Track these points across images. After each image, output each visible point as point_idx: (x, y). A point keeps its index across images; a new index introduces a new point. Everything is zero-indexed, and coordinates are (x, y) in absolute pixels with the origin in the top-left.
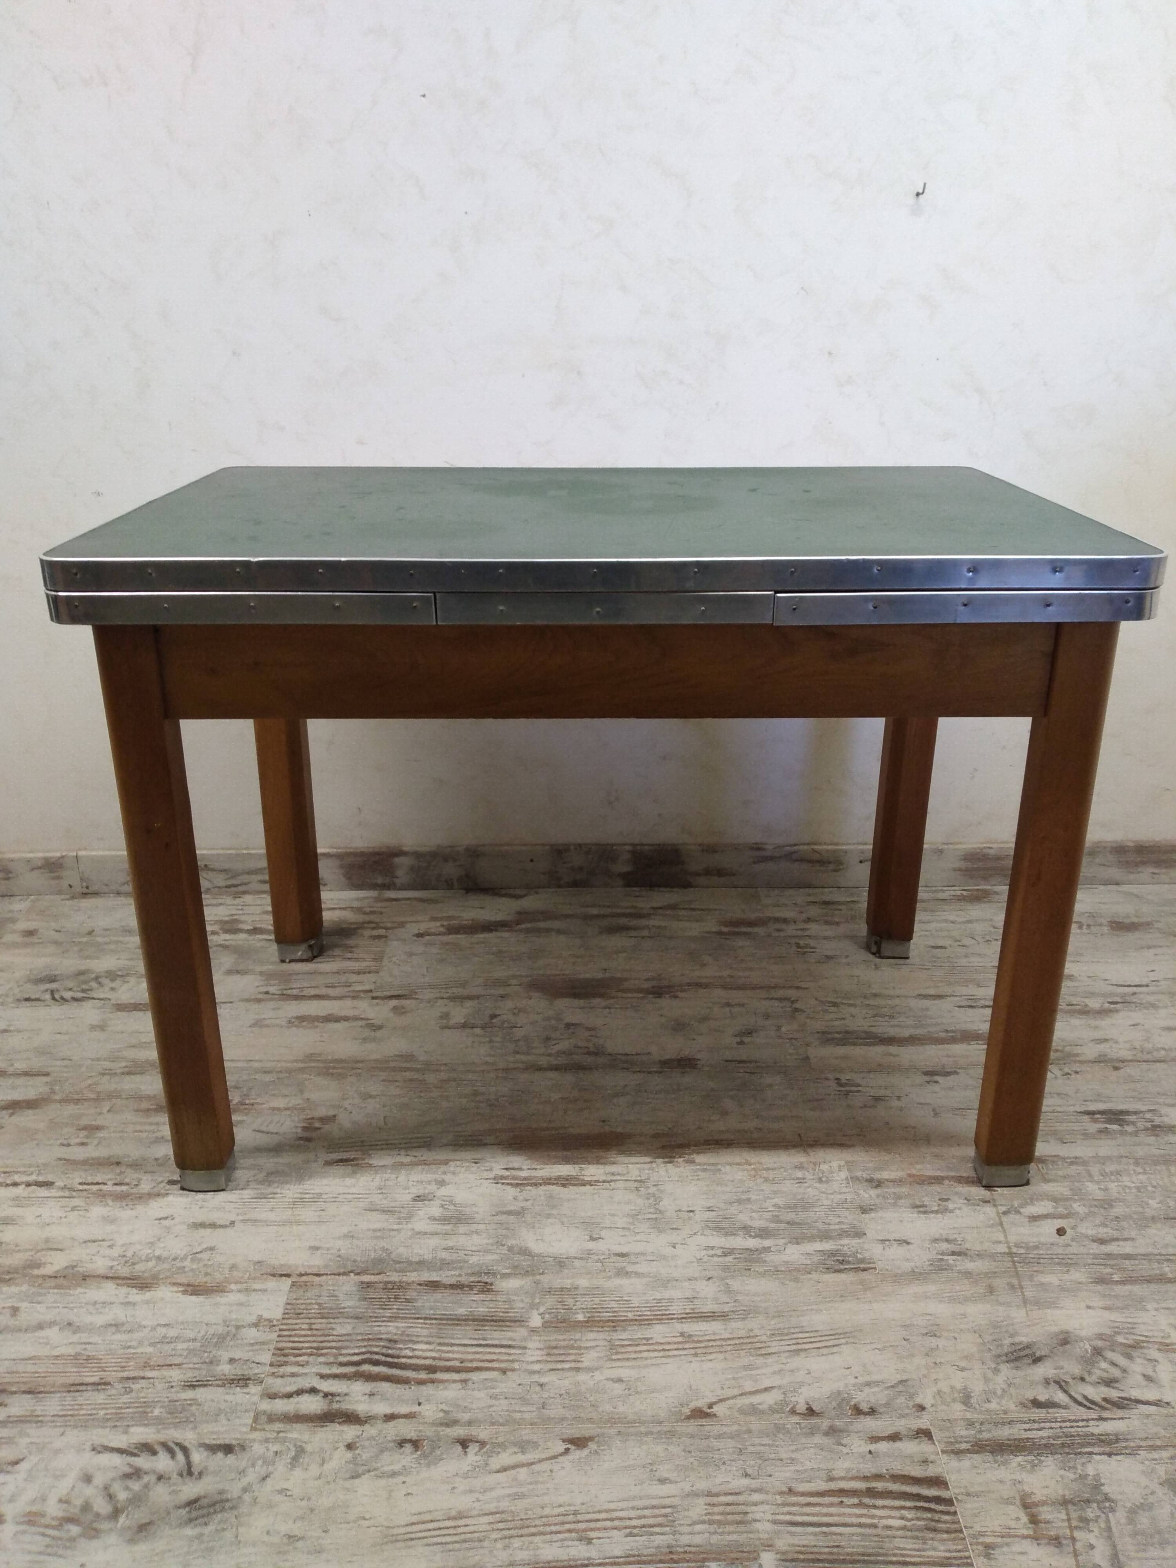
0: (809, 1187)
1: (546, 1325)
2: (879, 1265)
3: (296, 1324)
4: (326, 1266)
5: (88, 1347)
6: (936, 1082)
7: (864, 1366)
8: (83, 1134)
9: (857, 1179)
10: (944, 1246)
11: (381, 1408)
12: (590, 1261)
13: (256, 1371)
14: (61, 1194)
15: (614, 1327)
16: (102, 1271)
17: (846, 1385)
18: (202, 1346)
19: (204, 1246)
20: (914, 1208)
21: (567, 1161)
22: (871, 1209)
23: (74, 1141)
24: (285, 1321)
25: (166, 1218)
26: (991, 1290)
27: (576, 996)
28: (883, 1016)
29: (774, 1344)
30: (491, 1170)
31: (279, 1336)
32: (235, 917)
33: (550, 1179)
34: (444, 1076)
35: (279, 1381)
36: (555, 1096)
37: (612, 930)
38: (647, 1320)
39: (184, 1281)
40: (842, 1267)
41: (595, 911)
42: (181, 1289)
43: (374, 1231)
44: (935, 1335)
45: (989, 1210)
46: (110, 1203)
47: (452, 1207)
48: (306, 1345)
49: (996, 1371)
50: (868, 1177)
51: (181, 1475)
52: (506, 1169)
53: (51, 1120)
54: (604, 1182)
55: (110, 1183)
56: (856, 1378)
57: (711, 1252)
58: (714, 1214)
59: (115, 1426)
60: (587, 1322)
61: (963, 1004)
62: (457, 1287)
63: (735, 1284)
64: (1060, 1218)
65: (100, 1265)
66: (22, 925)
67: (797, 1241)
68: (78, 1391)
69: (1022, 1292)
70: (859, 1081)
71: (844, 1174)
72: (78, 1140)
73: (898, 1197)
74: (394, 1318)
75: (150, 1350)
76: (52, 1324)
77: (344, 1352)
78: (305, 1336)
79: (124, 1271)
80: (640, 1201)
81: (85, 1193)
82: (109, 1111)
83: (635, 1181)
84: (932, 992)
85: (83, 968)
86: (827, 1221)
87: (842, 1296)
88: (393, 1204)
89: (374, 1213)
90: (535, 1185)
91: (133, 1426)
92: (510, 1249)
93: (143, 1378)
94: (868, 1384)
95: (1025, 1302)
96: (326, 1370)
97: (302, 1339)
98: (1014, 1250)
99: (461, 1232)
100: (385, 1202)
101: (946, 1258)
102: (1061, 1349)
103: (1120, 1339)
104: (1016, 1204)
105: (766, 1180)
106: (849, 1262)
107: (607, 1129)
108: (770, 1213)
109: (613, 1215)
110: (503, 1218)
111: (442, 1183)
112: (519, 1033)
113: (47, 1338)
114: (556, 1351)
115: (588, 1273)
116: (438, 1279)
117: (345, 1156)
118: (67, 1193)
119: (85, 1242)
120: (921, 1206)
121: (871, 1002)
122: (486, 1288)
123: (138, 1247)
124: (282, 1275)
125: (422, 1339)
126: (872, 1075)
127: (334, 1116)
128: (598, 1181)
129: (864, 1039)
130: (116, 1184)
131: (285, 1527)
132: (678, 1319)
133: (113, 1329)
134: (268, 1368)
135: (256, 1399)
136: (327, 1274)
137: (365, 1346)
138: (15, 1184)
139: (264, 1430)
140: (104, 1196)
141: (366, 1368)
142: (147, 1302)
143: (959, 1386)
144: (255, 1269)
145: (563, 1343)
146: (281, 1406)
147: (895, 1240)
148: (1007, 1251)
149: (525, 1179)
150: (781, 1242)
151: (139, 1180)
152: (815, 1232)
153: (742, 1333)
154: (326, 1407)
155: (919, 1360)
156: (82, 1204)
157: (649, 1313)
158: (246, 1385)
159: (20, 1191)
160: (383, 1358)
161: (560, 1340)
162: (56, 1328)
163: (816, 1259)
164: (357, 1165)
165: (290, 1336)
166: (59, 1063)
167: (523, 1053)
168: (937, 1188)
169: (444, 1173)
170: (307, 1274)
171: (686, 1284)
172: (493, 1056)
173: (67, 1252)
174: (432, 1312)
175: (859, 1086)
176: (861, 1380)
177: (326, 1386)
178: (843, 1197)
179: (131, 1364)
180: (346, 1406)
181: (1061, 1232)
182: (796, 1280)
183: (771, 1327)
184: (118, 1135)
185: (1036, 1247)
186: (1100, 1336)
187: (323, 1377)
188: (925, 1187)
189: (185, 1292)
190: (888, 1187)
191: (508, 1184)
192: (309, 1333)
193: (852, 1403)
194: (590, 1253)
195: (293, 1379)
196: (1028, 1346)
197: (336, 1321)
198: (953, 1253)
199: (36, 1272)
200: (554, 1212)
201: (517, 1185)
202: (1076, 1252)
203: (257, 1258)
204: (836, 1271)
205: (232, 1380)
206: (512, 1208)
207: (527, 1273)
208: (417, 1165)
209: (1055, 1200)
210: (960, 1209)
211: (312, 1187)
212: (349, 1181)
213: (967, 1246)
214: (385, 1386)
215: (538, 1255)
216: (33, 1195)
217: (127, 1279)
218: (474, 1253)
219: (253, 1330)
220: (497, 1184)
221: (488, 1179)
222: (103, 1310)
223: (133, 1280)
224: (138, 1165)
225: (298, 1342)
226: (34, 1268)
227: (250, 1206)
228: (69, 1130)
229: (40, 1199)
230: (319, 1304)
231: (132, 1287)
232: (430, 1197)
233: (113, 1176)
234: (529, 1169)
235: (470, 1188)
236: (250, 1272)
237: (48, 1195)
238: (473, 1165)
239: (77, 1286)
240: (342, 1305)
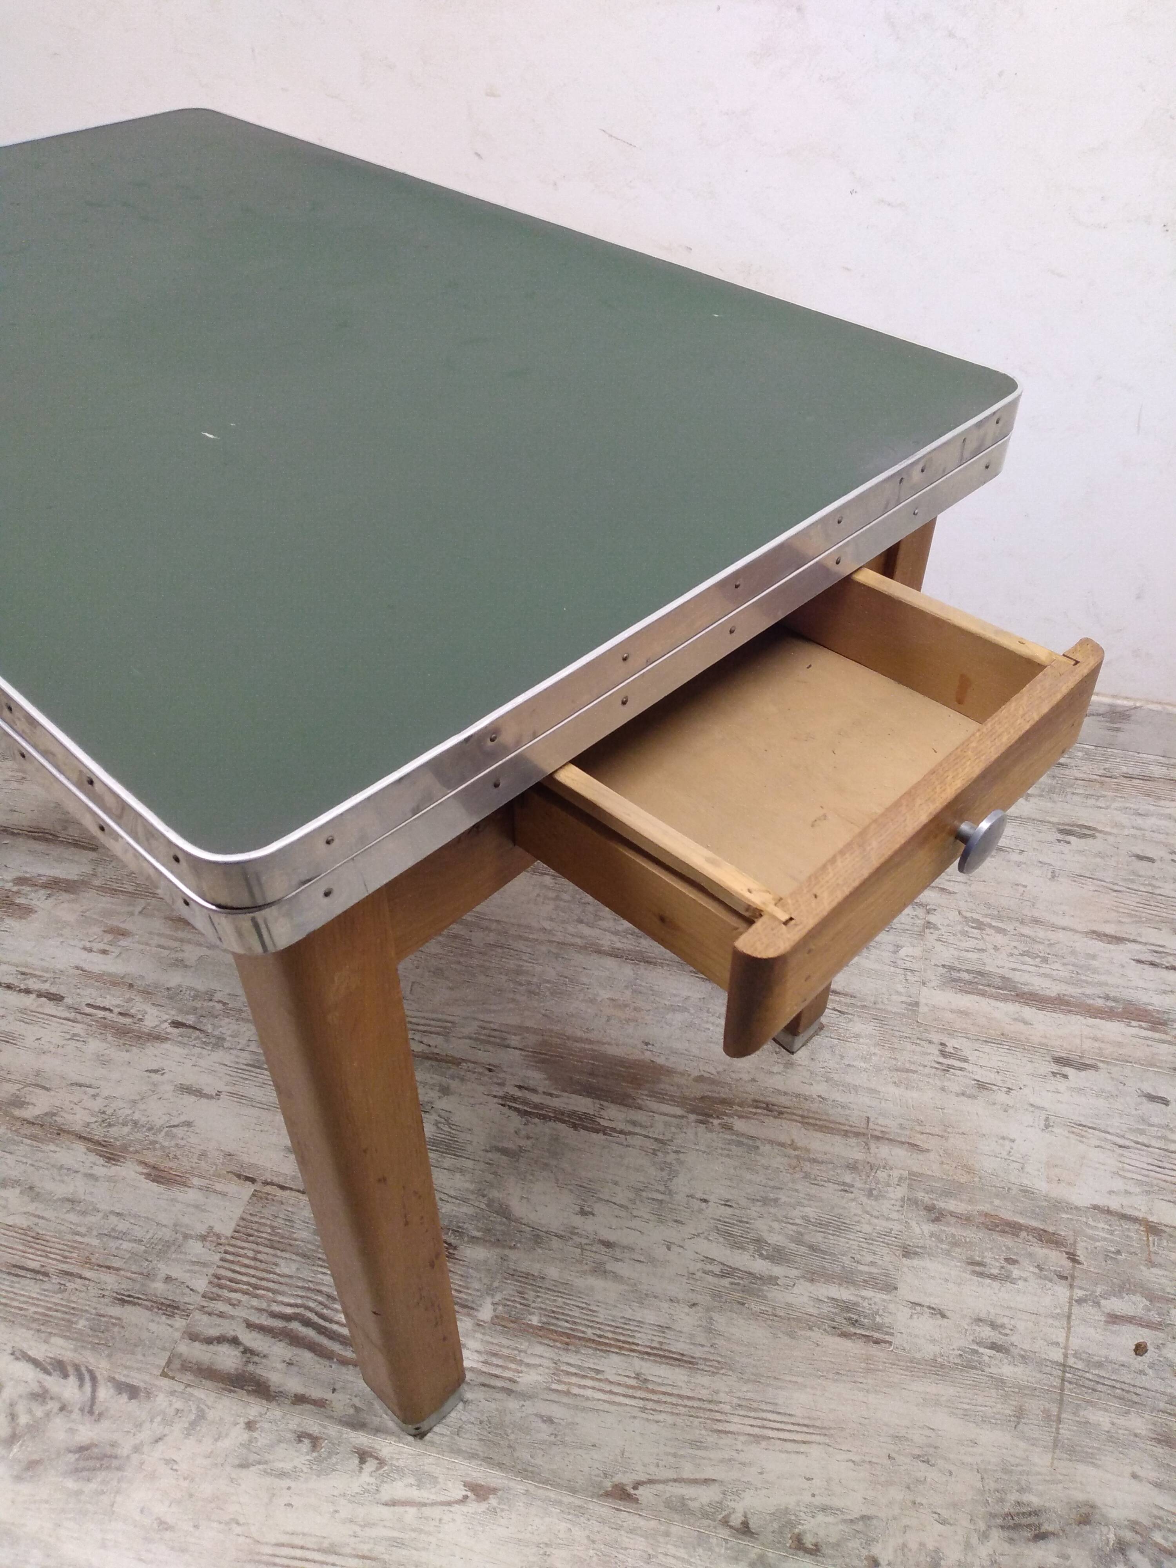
0: (853, 1200)
1: (497, 1320)
2: (896, 1340)
3: (243, 1248)
4: (294, 1178)
5: (41, 1221)
6: (1065, 1076)
7: (829, 1480)
8: (109, 937)
9: (915, 1202)
10: (986, 1332)
11: (294, 1385)
12: (570, 1243)
13: (187, 1300)
14: (65, 1014)
15: (567, 1344)
16: (78, 1128)
17: (798, 1503)
18: (145, 1252)
19: (183, 1118)
20: (969, 1264)
22: (916, 1253)
23: (97, 946)
24: (233, 1242)
25: (156, 1071)
26: (1020, 1414)
28: (1035, 956)
29: (736, 1419)
30: (502, 1084)
31: (222, 1260)
33: (563, 1114)
34: (492, 938)
35: (205, 1318)
36: (605, 995)
38: (606, 1344)
39: (151, 1161)
40: (853, 1330)
42: (145, 1171)
44: (928, 1462)
45: (1062, 1292)
46: (110, 1038)
47: (446, 1128)
48: (245, 1279)
49: (984, 1536)
50: (930, 1203)
51: (82, 1410)
52: (520, 1087)
53: (83, 912)
54: (621, 1132)
55: (116, 1010)
56: (813, 1495)
57: (709, 1267)
58: (729, 1211)
59: (39, 1331)
60: (541, 1329)
61: (1143, 957)
63: (720, 1321)
64: (1147, 1327)
65: (78, 1119)
67: (812, 1277)
68: (17, 1275)
69: (1058, 1429)
70: (967, 1052)
71: (900, 1192)
72: (101, 946)
73: (955, 1243)
75: (95, 1242)
76: (16, 1183)
77: (280, 1298)
78: (247, 1266)
79: (98, 1133)
80: (652, 1171)
81: (88, 1020)
82: (140, 913)
83: (656, 1139)
84: (1110, 929)
86: (857, 1257)
87: (838, 1373)
90: (544, 1118)
91: (55, 1335)
92: (491, 1203)
93: (81, 1277)
94: (824, 1509)
95: (1056, 1443)
96: (255, 1319)
97: (243, 1270)
98: (1071, 1361)
99: (446, 1166)
101: (981, 1350)
102: (1077, 1529)
103: (1157, 1537)
104: (1099, 1290)
105: (807, 1176)
106: (862, 1326)
107: (648, 1056)
108: (794, 1228)
109: (616, 1183)
110: (494, 1156)
111: (445, 1091)
113: (6, 1199)
114: (495, 1361)
115: (562, 1260)
118: (72, 1015)
119: (72, 1084)
120: (979, 1264)
121: (1026, 930)
123: (120, 1104)
124: (247, 1179)
126: (987, 1048)
128: (614, 1130)
129: (999, 988)
130: (120, 1014)
131: (161, 1509)
132: (639, 1352)
133: (68, 1206)
134: (198, 1300)
135: (177, 1335)
136: (291, 1189)
137: (302, 1297)
138: (28, 992)
139: (173, 1378)
140: (105, 1026)
141: (295, 1326)
142: (110, 1179)
143: (931, 1545)
144: (223, 1163)
145: (506, 1352)
146: (198, 1352)
147: (929, 1307)
148: (1061, 1360)
149: (536, 1106)
150: (796, 1273)
152: (838, 1269)
153: (704, 1394)
154: (240, 1367)
155: (896, 1494)
156: (82, 1033)
157: (610, 1335)
158: (172, 1316)
159: (29, 1001)
160: (316, 1319)
161: (503, 1346)
162: (18, 1190)
163: (825, 1309)
165: (232, 1262)
167: (587, 924)
168: (1008, 1241)
169: (452, 1077)
170: (272, 1184)
171: (665, 1305)
173: (52, 1093)
175: (966, 1060)
176: (818, 1501)
177: (250, 1339)
178: (890, 1225)
179: (75, 1255)
180: (260, 1371)
181: (1140, 1349)
182: (792, 1335)
183: (739, 1394)
184: (142, 947)
185: (1099, 1365)
186: (1134, 1526)
187: (250, 1326)
188: (995, 1236)
189: (148, 1176)
190: (948, 1224)
191: (516, 1109)
192: (252, 1263)
193: (797, 1531)
194: (573, 1231)
195: (219, 1321)
196: (1036, 1513)
197: (284, 1254)
198: (994, 1346)
199: (17, 1112)
200: (554, 1162)
201: (526, 1113)
202: (1147, 1386)
203: (230, 1147)
204: (845, 1335)
205: (162, 1304)
206: (510, 1145)
207: (498, 1243)
208: (428, 1059)
209: (1151, 1297)
210: (1026, 1280)
213: (1014, 1339)
214: (307, 1356)
215: (516, 1220)
216: (40, 1010)
217: (98, 1143)
218: (450, 1199)
219: (199, 1244)
220: (503, 1105)
221: (495, 1096)
222: (66, 1178)
223: (104, 1146)
224: (149, 993)
225: (239, 1273)
226: (17, 1107)
227: (241, 1075)
228: (96, 930)
229: (46, 1017)
230: (272, 1227)
231: (101, 1156)
232: (428, 1108)
233: (121, 1003)
234: (544, 1093)
235: (473, 1105)
236: (217, 1165)
237: (54, 1013)
238: (487, 1072)
239: (52, 1141)
240: (295, 1236)
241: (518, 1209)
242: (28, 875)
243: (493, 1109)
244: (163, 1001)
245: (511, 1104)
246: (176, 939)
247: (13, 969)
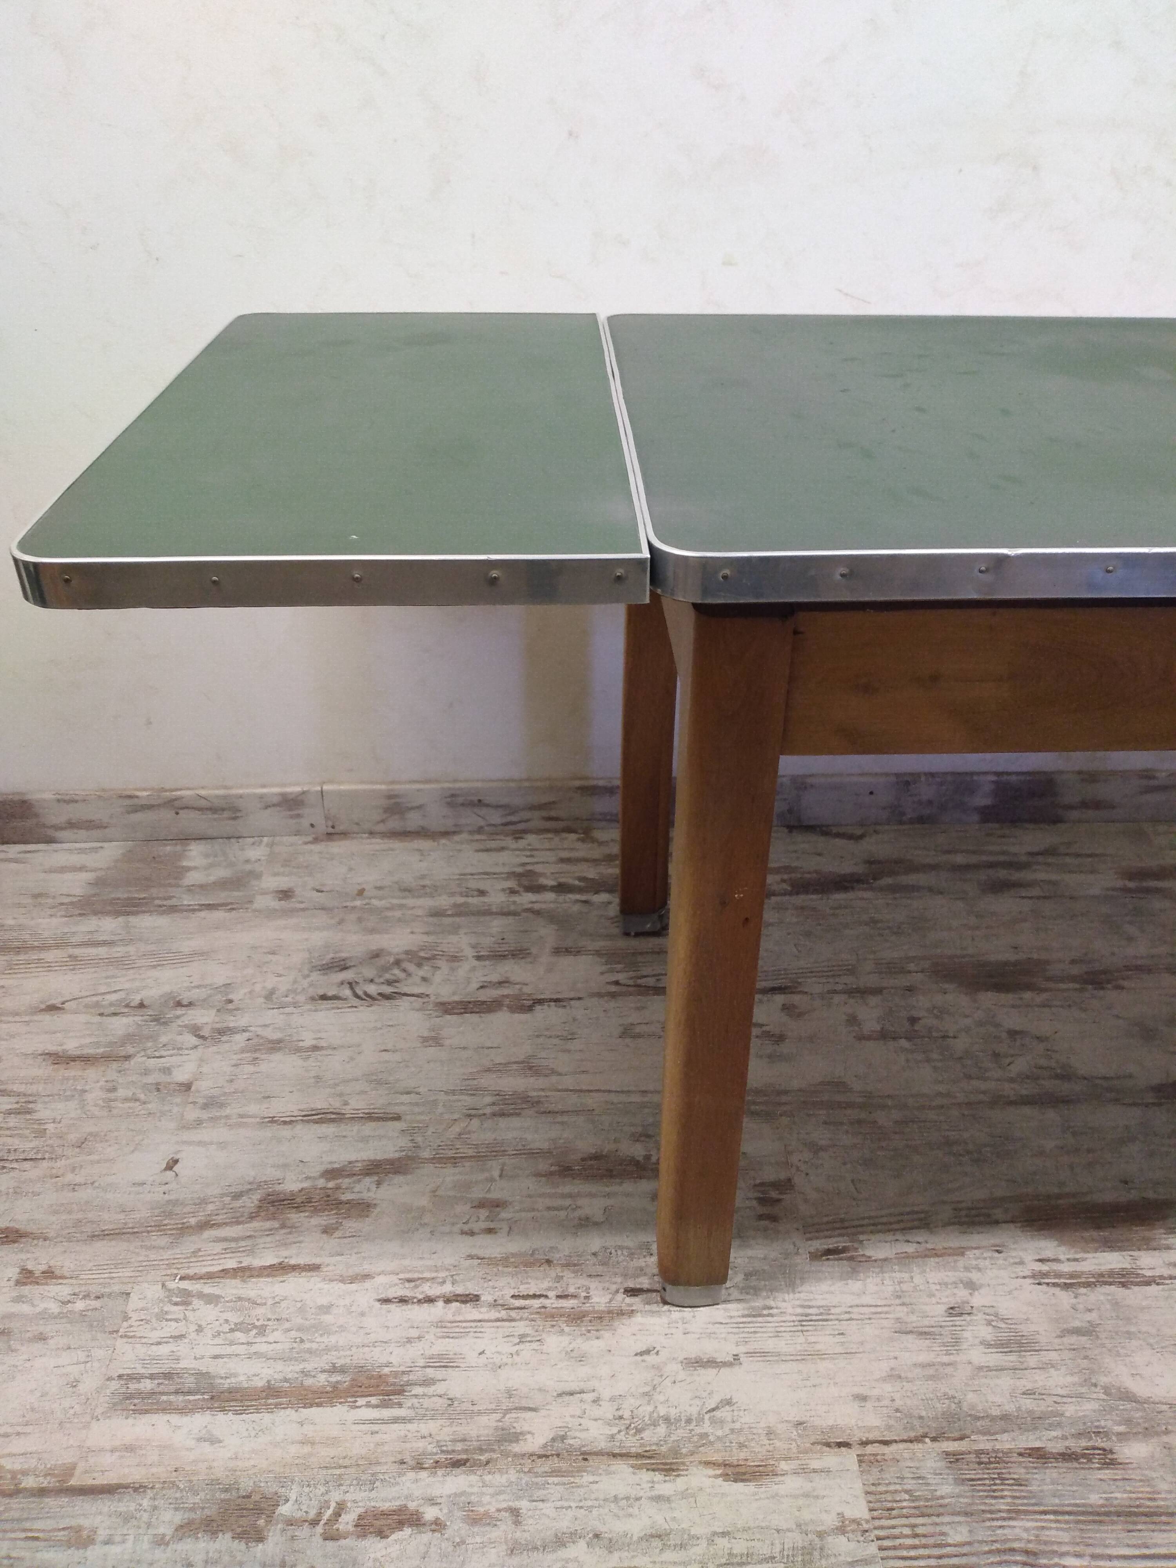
3: (894, 1527)
4: (889, 1428)
8: (483, 1213)
14: (494, 1314)
16: (603, 1445)
19: (717, 1397)
21: (1110, 1245)
23: (476, 1226)
24: (877, 1523)
25: (647, 1352)
27: (1000, 988)
30: (1021, 1263)
31: (881, 1549)
32: (529, 868)
33: (1102, 1275)
34: (896, 1115)
36: (1049, 1145)
37: (999, 887)
39: (717, 1457)
41: (960, 859)
42: (719, 1472)
43: (924, 1366)
46: (565, 1328)
47: (1002, 1324)
52: (1040, 1260)
53: (434, 1192)
55: (551, 1294)
62: (1068, 1456)
65: (596, 1434)
66: (271, 882)
72: (483, 1225)
74: (1015, 1513)
76: (574, 1536)
78: (915, 1547)
79: (632, 1444)
81: (525, 1314)
82: (501, 1176)
85: (374, 947)
88: (926, 1322)
89: (910, 1337)
90: (1088, 1285)
92: (1107, 1391)
97: (912, 1553)
99: (1032, 1365)
100: (913, 1318)
110: (1073, 1339)
111: (971, 1286)
112: (960, 1045)
116: (1037, 1444)
117: (831, 1243)
118: (503, 1314)
119: (560, 1395)
122: (1108, 1460)
123: (632, 1401)
124: (840, 1445)
125: (1064, 1549)
127: (789, 1180)
128: (1163, 1277)
130: (559, 1297)
133: (656, 1543)
136: (896, 1441)
138: (430, 1300)
140: (553, 1317)
142: (684, 1495)
144: (799, 1436)
149: (1071, 1276)
151: (588, 1289)
156: (529, 1331)
159: (440, 1310)
162: (582, 1544)
164: (851, 1259)
165: (895, 1548)
166: (405, 1098)
167: (978, 1078)
169: (967, 1269)
170: (873, 1442)
172: (941, 1082)
173: (543, 1413)
174: (1057, 1501)
184: (529, 1214)
189: (726, 1477)
191: (1055, 1285)
192: (916, 1541)
197: (943, 1519)
199: (516, 1448)
200: (1133, 1329)
201: (1066, 1287)
203: (794, 1415)
206: (1077, 1324)
207: (1147, 1432)
208: (926, 1256)
211: (811, 1296)
212: (855, 1285)
215: (1147, 1401)
216: (460, 1318)
217: (638, 1456)
218: (1065, 1400)
219: (842, 1539)
220: (1039, 1284)
221: (1024, 1277)
222: (631, 1510)
223: (650, 1458)
224: (575, 1265)
225: (911, 1558)
226: (511, 1441)
227: (748, 1330)
228: (461, 1208)
229: (473, 1324)
230: (906, 1492)
231: (653, 1470)
232: (967, 1309)
233: (551, 1284)
234: (1068, 1260)
235: (1010, 1293)
236: (795, 1440)
237: (480, 1317)
238: (996, 1255)
239: (580, 1470)
240: (938, 1493)
241: (1140, 1389)
242: (336, 1166)
243: (1031, 1292)
244: (600, 1269)
245: (1046, 1281)
246: (564, 1196)
247: (394, 1279)
